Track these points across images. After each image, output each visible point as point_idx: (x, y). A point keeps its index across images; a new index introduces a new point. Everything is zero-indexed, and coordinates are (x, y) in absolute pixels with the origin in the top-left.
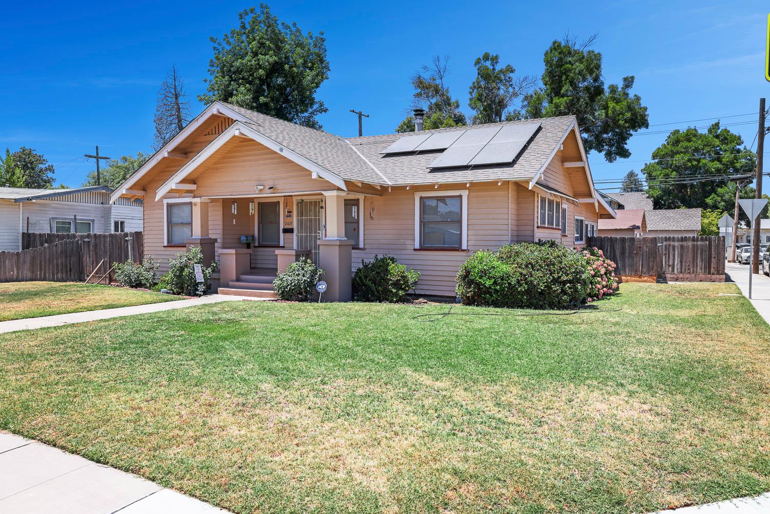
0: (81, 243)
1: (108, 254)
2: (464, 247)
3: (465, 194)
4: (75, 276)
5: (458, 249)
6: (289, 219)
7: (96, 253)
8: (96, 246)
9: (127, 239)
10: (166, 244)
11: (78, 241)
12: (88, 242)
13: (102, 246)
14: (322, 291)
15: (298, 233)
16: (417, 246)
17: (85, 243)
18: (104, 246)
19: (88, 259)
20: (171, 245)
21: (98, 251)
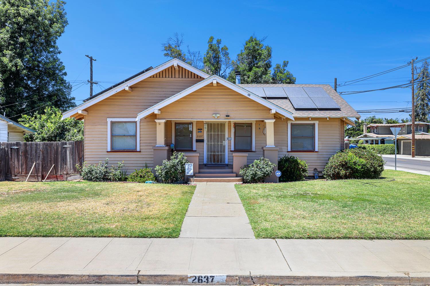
0: (8, 150)
1: (41, 158)
2: (316, 150)
3: (317, 123)
4: (3, 176)
5: (313, 151)
6: (200, 134)
7: (26, 158)
8: (26, 152)
9: (65, 146)
10: (109, 150)
11: (5, 148)
12: (17, 149)
13: (34, 152)
14: (279, 176)
15: (208, 142)
16: (289, 150)
17: (13, 150)
18: (36, 152)
19: (16, 163)
20: (114, 150)
21: (29, 156)
